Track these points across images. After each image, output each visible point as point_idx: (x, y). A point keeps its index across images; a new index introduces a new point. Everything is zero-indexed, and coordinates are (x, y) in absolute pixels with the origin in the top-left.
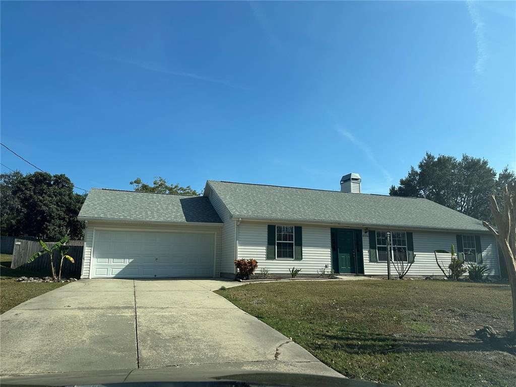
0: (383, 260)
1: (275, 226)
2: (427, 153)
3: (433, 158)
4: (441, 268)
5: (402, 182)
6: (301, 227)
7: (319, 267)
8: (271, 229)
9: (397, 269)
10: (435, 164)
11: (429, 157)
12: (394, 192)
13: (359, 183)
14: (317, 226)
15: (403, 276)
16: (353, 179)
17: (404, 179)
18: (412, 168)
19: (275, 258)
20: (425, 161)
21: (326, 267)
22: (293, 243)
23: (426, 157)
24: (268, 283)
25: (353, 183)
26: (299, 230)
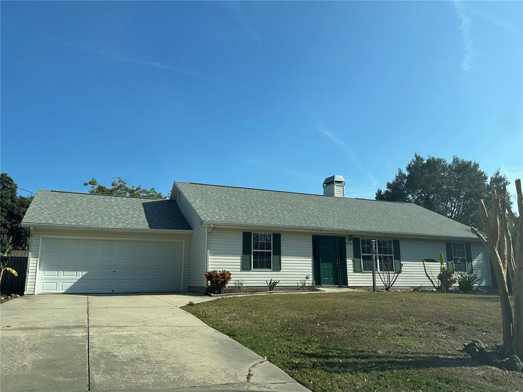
0: (368, 270)
1: (251, 233)
2: (416, 155)
3: (422, 160)
4: (429, 279)
5: (389, 186)
6: (280, 234)
7: (298, 279)
8: (247, 236)
9: (383, 280)
10: (424, 166)
11: (418, 158)
12: (380, 197)
13: (343, 186)
14: (297, 233)
15: (389, 287)
16: (336, 182)
17: (391, 182)
18: (400, 170)
19: (251, 269)
20: (413, 163)
21: (307, 278)
22: (271, 252)
23: (415, 159)
24: (243, 297)
25: (337, 186)
26: (277, 237)
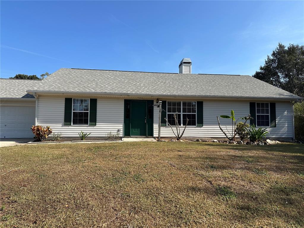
2: (279, 44)
4: (222, 131)
5: (261, 68)
6: (97, 99)
8: (68, 101)
10: (285, 52)
11: (281, 47)
13: (190, 66)
17: (263, 66)
18: (268, 57)
20: (277, 50)
21: (118, 131)
23: (278, 47)
25: (184, 66)
26: (94, 102)
